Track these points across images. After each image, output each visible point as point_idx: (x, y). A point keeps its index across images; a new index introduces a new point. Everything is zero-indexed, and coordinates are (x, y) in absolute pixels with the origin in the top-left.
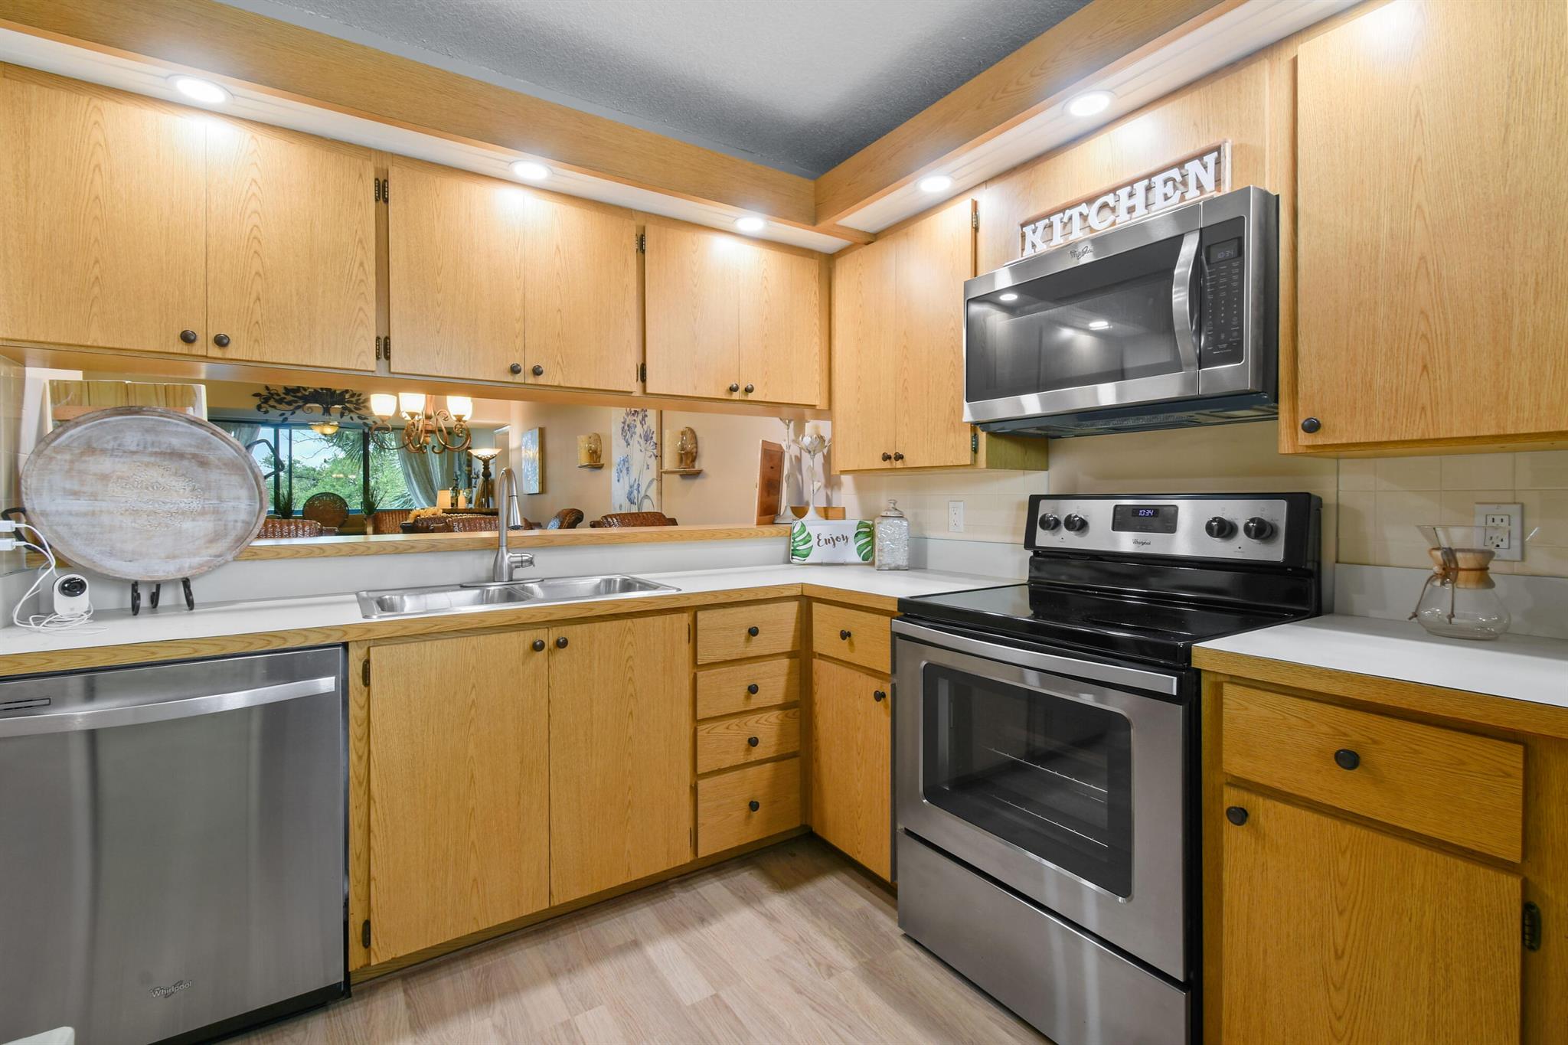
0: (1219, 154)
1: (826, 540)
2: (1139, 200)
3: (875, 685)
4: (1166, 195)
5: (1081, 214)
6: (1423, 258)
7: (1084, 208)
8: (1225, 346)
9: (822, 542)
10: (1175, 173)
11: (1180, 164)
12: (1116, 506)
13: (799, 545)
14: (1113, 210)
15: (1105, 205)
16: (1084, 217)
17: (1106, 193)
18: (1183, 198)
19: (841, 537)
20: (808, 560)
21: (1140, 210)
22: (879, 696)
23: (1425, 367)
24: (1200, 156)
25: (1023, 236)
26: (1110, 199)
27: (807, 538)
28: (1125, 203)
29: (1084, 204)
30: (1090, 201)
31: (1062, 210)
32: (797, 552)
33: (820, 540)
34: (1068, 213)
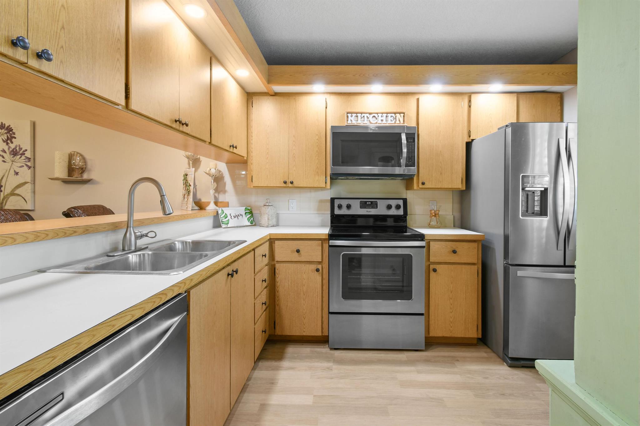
0: (404, 114)
1: (234, 216)
2: (384, 118)
3: (314, 267)
4: (391, 120)
5: (367, 117)
6: (441, 151)
7: (368, 115)
8: (411, 163)
9: (233, 217)
10: (393, 115)
11: (395, 113)
12: (361, 201)
13: (223, 219)
14: (376, 119)
15: (374, 117)
16: (368, 118)
17: (376, 113)
18: (395, 123)
19: (240, 215)
20: (229, 226)
21: (384, 122)
22: (318, 270)
23: (441, 173)
24: (400, 113)
25: (348, 117)
26: (376, 115)
27: (226, 216)
28: (380, 118)
29: (368, 114)
30: (370, 114)
31: (362, 113)
32: (223, 222)
33: (231, 216)
34: (363, 115)
